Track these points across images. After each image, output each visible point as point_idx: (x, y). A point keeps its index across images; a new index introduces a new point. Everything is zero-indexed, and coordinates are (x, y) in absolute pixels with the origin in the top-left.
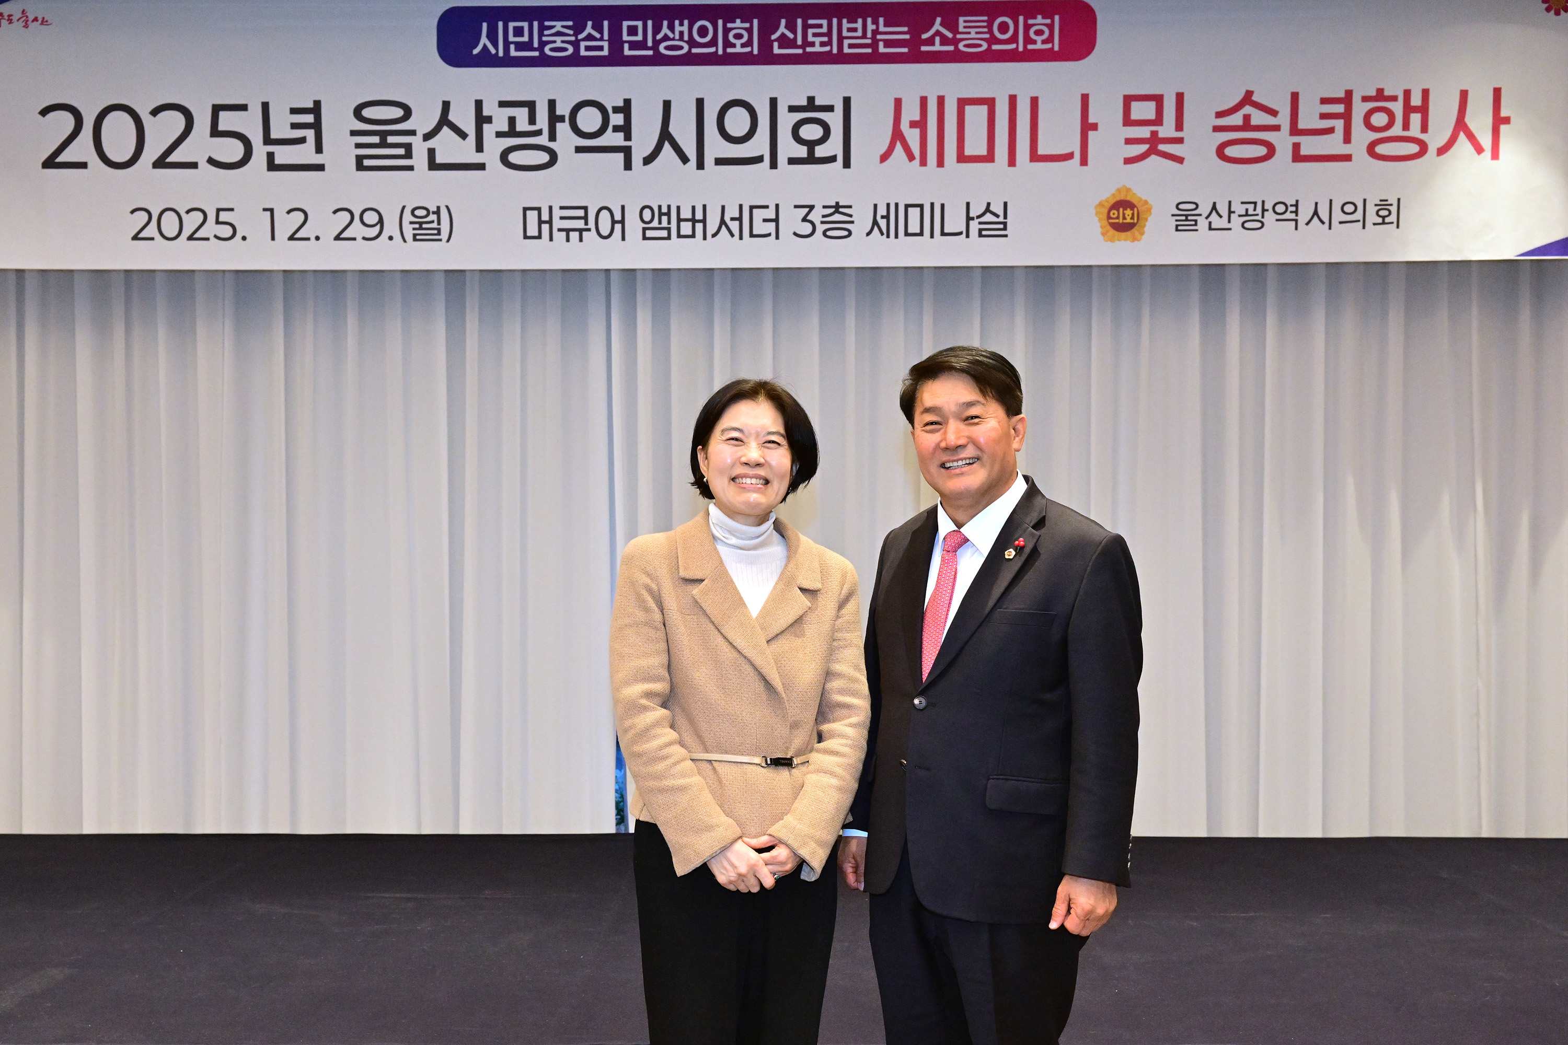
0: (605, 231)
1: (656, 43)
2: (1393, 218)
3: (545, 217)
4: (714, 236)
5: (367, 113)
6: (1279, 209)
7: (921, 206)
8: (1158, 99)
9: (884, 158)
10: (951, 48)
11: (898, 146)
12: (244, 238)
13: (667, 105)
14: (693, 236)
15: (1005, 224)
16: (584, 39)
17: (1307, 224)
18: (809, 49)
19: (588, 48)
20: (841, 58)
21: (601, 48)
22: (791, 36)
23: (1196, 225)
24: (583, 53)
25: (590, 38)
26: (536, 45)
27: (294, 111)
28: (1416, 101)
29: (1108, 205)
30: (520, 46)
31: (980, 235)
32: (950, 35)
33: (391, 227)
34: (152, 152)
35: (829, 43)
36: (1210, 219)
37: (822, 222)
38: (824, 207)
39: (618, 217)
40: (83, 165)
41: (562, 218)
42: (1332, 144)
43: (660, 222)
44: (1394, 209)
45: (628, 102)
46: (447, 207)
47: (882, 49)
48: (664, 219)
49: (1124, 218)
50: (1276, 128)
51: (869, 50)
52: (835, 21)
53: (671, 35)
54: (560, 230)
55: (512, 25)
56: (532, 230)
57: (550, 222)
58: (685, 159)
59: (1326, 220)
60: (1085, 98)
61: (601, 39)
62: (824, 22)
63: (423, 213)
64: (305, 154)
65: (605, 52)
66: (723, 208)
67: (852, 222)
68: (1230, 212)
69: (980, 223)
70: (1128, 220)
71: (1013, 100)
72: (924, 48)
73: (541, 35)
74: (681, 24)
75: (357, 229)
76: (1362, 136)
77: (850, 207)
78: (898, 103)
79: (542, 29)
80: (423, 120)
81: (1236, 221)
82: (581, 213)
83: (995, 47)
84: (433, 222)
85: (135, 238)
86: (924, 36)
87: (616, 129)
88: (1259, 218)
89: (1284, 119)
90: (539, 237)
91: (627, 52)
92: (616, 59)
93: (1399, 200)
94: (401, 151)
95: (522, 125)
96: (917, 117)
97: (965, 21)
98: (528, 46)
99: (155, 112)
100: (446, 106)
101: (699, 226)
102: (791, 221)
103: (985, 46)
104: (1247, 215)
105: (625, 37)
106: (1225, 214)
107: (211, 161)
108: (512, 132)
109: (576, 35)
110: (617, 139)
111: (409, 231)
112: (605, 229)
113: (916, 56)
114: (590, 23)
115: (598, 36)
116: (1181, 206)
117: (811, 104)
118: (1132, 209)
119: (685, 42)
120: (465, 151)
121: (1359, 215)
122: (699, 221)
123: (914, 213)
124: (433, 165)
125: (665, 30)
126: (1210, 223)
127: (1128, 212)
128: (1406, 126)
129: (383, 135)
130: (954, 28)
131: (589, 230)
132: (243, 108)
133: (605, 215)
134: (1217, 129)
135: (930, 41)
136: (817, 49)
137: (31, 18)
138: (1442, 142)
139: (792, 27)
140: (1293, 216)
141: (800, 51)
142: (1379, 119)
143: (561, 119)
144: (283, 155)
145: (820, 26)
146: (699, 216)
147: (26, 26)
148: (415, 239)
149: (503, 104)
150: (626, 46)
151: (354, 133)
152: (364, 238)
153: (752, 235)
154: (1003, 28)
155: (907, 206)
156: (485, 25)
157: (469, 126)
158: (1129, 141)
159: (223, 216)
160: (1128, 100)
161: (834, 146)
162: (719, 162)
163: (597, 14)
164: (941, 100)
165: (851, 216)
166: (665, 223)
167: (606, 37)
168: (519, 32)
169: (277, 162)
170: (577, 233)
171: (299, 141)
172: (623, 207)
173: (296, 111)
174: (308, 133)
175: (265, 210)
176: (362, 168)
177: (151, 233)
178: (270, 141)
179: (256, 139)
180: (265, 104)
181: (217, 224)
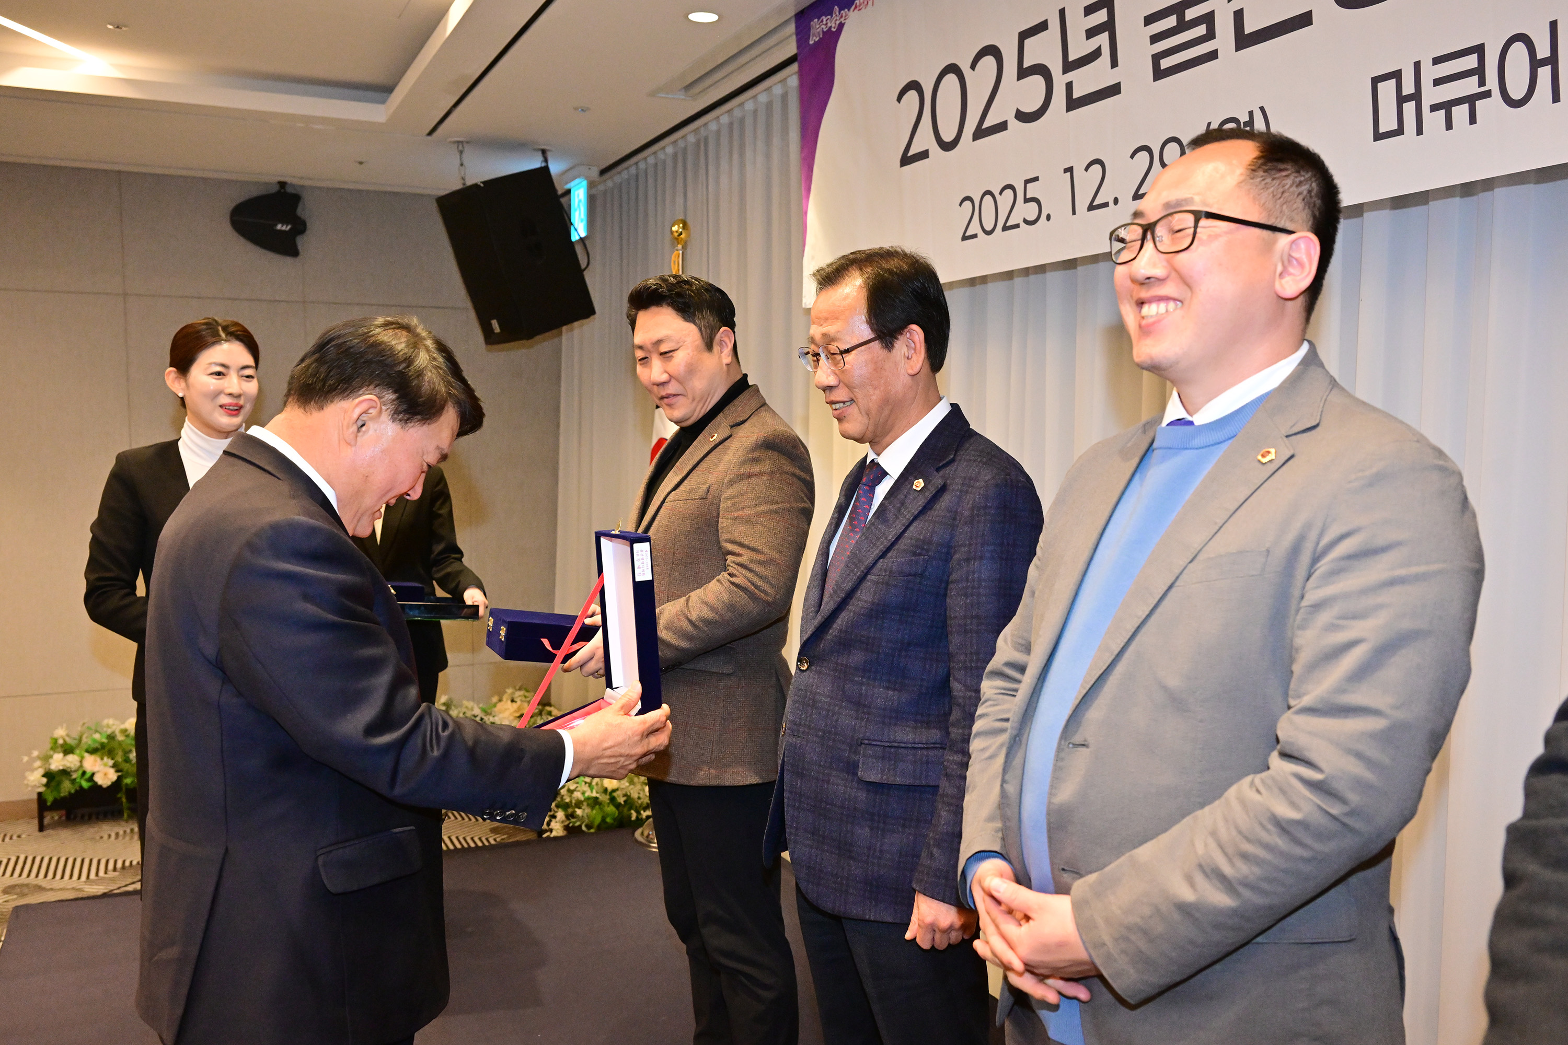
0: (1517, 91)
3: (1409, 88)
12: (1049, 217)
34: (972, 118)
39: (1543, 52)
40: (926, 154)
41: (1438, 82)
46: (1262, 109)
54: (1434, 108)
56: (1388, 120)
57: (1417, 96)
64: (1101, 73)
82: (1471, 62)
85: (964, 238)
94: (1202, 30)
99: (973, 64)
107: (1019, 115)
112: (1517, 85)
129: (1181, 10)
131: (1488, 94)
132: (1044, 26)
133: (1517, 52)
144: (1081, 82)
151: (1148, 20)
159: (1030, 190)
169: (1076, 95)
170: (1466, 107)
171: (1096, 54)
172: (1554, 25)
173: (1089, 10)
174: (1103, 40)
175: (1066, 171)
176: (1159, 74)
177: (974, 228)
178: (1069, 66)
179: (1056, 68)
180: (1062, 12)
181: (1025, 203)
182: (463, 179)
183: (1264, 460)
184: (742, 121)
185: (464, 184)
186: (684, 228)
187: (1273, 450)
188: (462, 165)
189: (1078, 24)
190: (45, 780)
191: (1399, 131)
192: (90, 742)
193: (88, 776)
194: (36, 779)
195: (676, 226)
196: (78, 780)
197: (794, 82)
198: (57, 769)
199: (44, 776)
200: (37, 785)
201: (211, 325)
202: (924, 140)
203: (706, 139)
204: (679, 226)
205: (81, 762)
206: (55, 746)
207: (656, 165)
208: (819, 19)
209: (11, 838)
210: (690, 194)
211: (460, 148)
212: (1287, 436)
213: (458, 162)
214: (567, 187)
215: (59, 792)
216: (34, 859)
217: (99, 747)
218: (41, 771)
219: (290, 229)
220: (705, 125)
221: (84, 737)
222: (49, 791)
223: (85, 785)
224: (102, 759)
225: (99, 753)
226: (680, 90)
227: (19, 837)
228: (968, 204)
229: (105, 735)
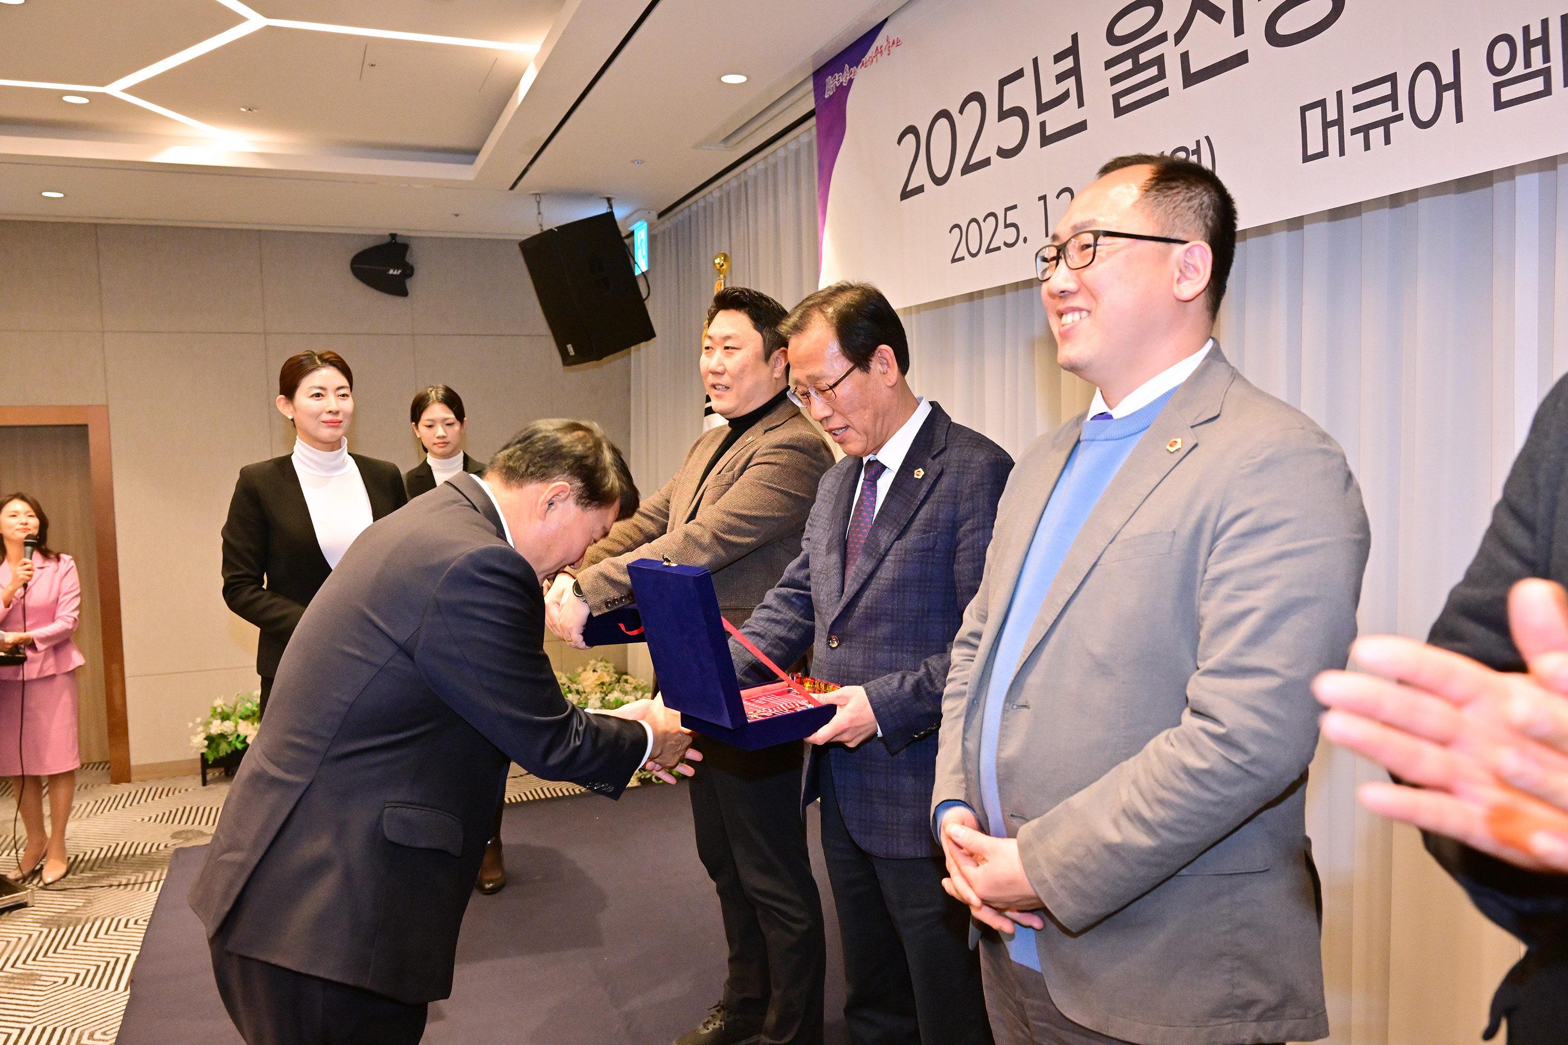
0: (1425, 115)
3: (1332, 115)
5: (1117, 30)
12: (1025, 240)
34: (960, 159)
39: (1447, 77)
40: (922, 189)
41: (1357, 108)
43: (1528, 64)
46: (1207, 138)
48: (1537, 52)
54: (1354, 131)
56: (1315, 143)
57: (1339, 122)
64: (1069, 112)
80: (1172, 15)
82: (1386, 89)
85: (953, 259)
94: (1152, 72)
99: (962, 109)
107: (1000, 151)
112: (1426, 108)
120: (1222, 41)
124: (1187, 79)
129: (1135, 54)
131: (1400, 117)
132: (1020, 73)
133: (1425, 79)
144: (1052, 121)
151: (1109, 64)
159: (1010, 217)
166: (1537, 63)
169: (1049, 132)
170: (1381, 130)
171: (1065, 96)
172: (1456, 54)
173: (1058, 58)
174: (1071, 83)
175: (1040, 199)
176: (1119, 111)
177: (962, 252)
178: (1042, 108)
179: (1031, 109)
180: (1035, 61)
181: (1005, 228)
182: (541, 225)
183: (1172, 449)
184: (775, 166)
185: (542, 230)
186: (725, 260)
187: (1179, 440)
188: (539, 213)
189: (1049, 70)
190: (206, 743)
191: (1324, 153)
192: (243, 710)
193: (241, 738)
194: (198, 742)
195: (719, 259)
196: (233, 742)
197: (814, 131)
198: (216, 733)
199: (206, 739)
200: (200, 746)
201: (310, 356)
202: (921, 177)
203: (746, 183)
204: (721, 259)
205: (236, 727)
206: (214, 714)
207: (705, 208)
208: (832, 76)
209: (180, 792)
210: (734, 232)
211: (538, 199)
212: (1192, 427)
213: (537, 212)
214: (631, 229)
215: (218, 753)
216: (198, 809)
217: (251, 714)
218: (203, 735)
219: (400, 273)
220: (745, 170)
221: (239, 705)
222: (210, 752)
223: (239, 746)
224: (253, 724)
225: (251, 720)
226: (720, 142)
227: (186, 790)
228: (957, 230)
229: (255, 705)
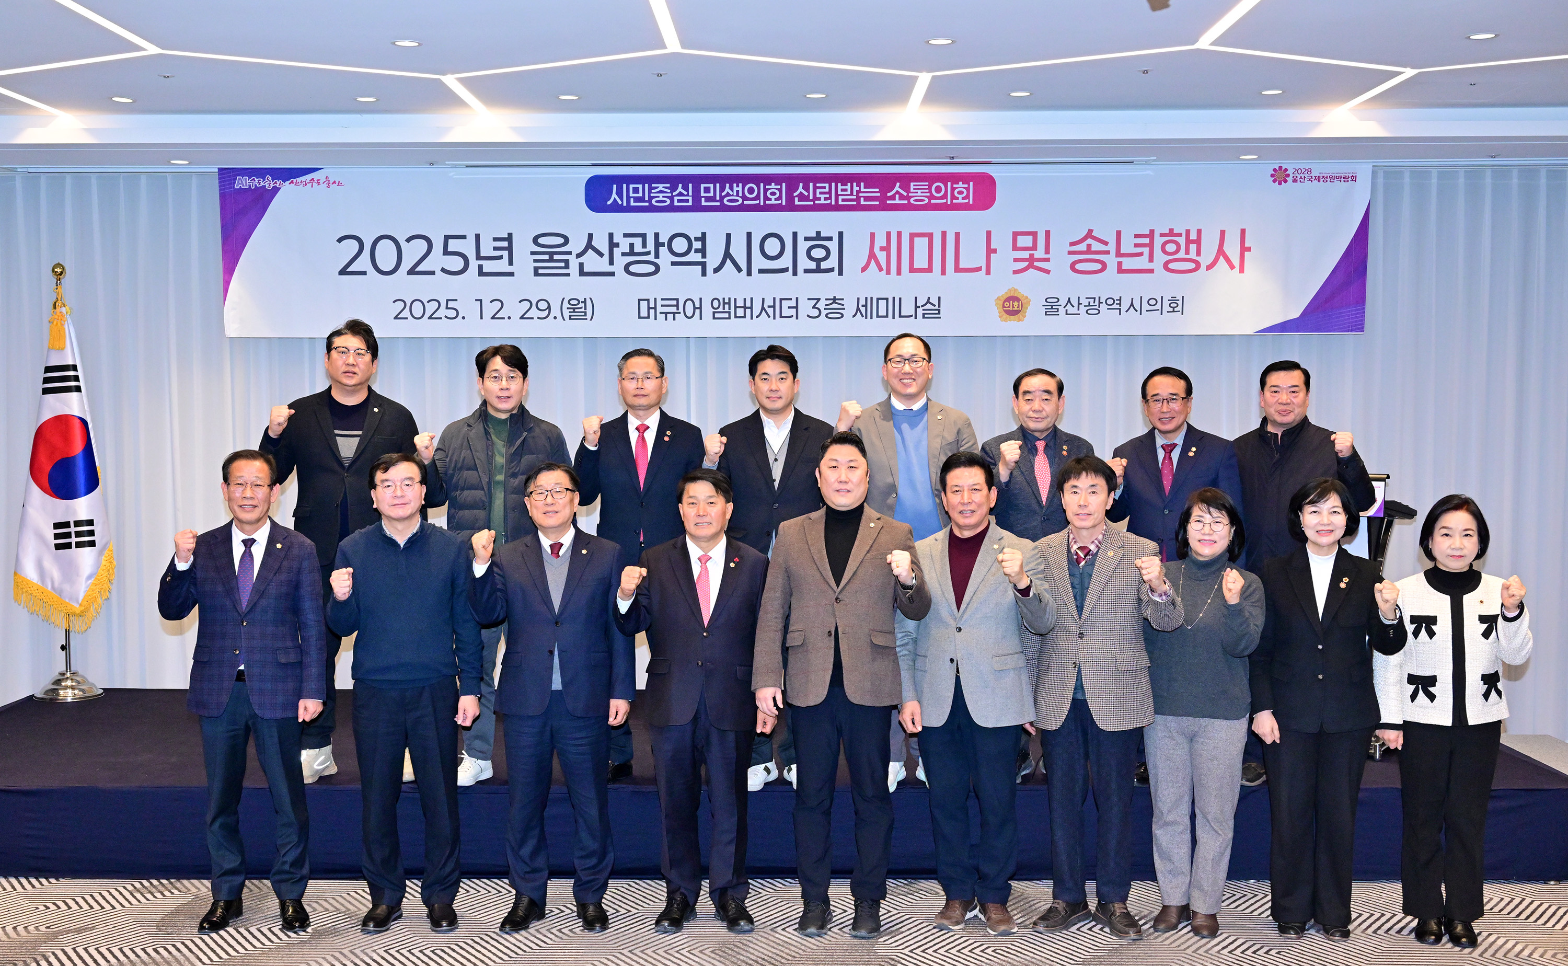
0: (689, 314)
1: (722, 198)
2: (1179, 308)
3: (652, 305)
4: (757, 317)
5: (541, 241)
6: (1111, 301)
7: (887, 299)
8: (1034, 234)
9: (864, 269)
10: (906, 202)
11: (873, 262)
12: (463, 318)
13: (729, 236)
14: (744, 317)
15: (939, 310)
16: (677, 195)
17: (1127, 311)
18: (817, 202)
19: (679, 201)
20: (837, 208)
21: (687, 201)
22: (806, 194)
23: (1058, 311)
24: (676, 204)
25: (680, 194)
26: (647, 199)
27: (495, 239)
28: (1193, 236)
29: (1003, 299)
30: (637, 200)
31: (924, 317)
32: (905, 194)
33: (555, 311)
34: (406, 265)
35: (830, 198)
36: (1066, 308)
37: (825, 309)
38: (826, 299)
39: (697, 305)
40: (364, 273)
41: (662, 306)
42: (1142, 263)
43: (724, 309)
44: (1180, 303)
45: (704, 234)
46: (591, 298)
47: (862, 202)
48: (727, 306)
49: (1013, 307)
50: (1108, 252)
51: (855, 203)
52: (833, 184)
53: (731, 193)
54: (661, 313)
55: (631, 186)
56: (644, 313)
57: (655, 308)
58: (739, 270)
59: (1138, 309)
60: (989, 234)
61: (688, 195)
62: (827, 185)
63: (576, 302)
64: (502, 266)
65: (690, 203)
66: (763, 299)
67: (844, 309)
68: (1079, 304)
69: (923, 310)
70: (1016, 309)
71: (944, 234)
72: (888, 202)
73: (650, 192)
74: (738, 186)
75: (534, 312)
76: (1160, 258)
77: (843, 299)
78: (873, 235)
79: (650, 189)
80: (575, 246)
81: (1083, 309)
82: (674, 302)
83: (933, 201)
84: (582, 308)
85: (396, 318)
86: (889, 194)
87: (697, 251)
88: (1097, 307)
89: (1112, 247)
90: (648, 317)
91: (703, 203)
92: (697, 207)
93: (1183, 297)
94: (563, 264)
95: (638, 248)
96: (885, 245)
97: (914, 185)
98: (641, 199)
99: (408, 240)
100: (590, 236)
101: (748, 311)
102: (806, 308)
103: (927, 200)
104: (1089, 305)
105: (703, 194)
106: (1076, 305)
107: (443, 270)
108: (632, 253)
109: (671, 192)
110: (698, 257)
111: (566, 314)
112: (689, 312)
113: (884, 207)
114: (680, 185)
115: (685, 193)
116: (1048, 300)
117: (818, 236)
118: (1018, 302)
119: (740, 197)
120: (602, 264)
121: (1158, 306)
122: (748, 308)
123: (882, 304)
124: (582, 273)
125: (727, 190)
126: (1067, 310)
127: (1016, 303)
128: (1187, 252)
129: (551, 254)
130: (907, 189)
131: (680, 313)
132: (464, 237)
133: (689, 303)
134: (1070, 253)
135: (893, 198)
136: (822, 202)
137: (331, 182)
138: (1209, 262)
139: (806, 188)
140: (1118, 306)
141: (811, 203)
142: (1171, 248)
143: (663, 245)
144: (488, 266)
145: (824, 188)
146: (748, 305)
147: (328, 187)
148: (570, 319)
149: (626, 235)
150: (703, 199)
151: (533, 253)
152: (538, 318)
153: (781, 317)
154: (938, 190)
155: (878, 299)
156: (615, 186)
157: (604, 248)
158: (1016, 260)
159: (451, 304)
160: (1016, 235)
161: (832, 262)
162: (761, 271)
163: (684, 180)
164: (899, 234)
165: (843, 305)
166: (727, 309)
167: (690, 194)
168: (636, 190)
169: (485, 271)
170: (671, 315)
171: (499, 257)
172: (701, 299)
174: (504, 253)
175: (477, 301)
176: (538, 275)
177: (406, 315)
178: (480, 258)
179: (471, 256)
180: (478, 235)
181: (446, 309)
189: (488, 243)
202: (364, 266)
208: (248, 178)
